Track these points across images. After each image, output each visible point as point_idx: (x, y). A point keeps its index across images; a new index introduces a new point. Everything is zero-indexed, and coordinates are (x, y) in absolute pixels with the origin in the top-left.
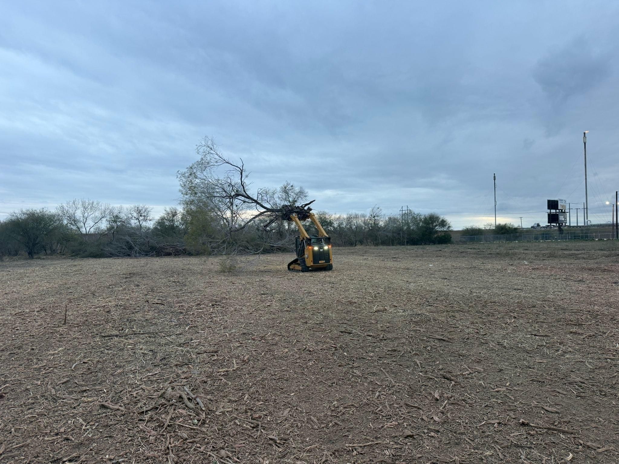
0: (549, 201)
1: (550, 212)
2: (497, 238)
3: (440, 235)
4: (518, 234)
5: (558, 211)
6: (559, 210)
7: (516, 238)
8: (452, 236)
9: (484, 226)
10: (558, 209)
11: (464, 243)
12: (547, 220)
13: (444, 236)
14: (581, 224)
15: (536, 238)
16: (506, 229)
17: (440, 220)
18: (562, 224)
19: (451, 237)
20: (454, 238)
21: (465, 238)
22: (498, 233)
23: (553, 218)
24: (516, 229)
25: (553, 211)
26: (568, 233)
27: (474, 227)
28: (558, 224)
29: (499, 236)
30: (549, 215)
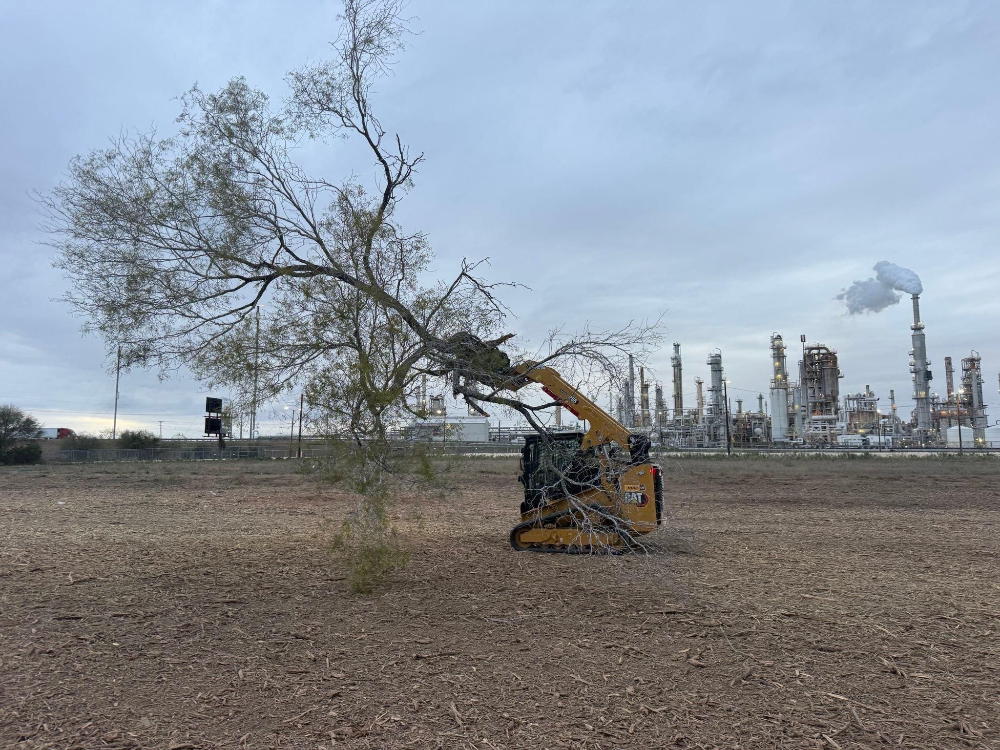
0: (208, 399)
1: (210, 416)
2: (124, 455)
3: (19, 447)
4: (159, 449)
5: (219, 415)
6: (222, 413)
7: (157, 455)
8: (42, 450)
9: (100, 434)
10: (220, 412)
11: (67, 462)
12: (203, 427)
13: (28, 449)
14: (246, 436)
15: (186, 456)
16: (141, 440)
17: (24, 419)
18: (225, 434)
19: (41, 452)
20: (47, 452)
21: (66, 453)
22: (127, 447)
23: (212, 426)
24: (156, 440)
25: (213, 415)
26: (231, 449)
27: (86, 434)
28: (218, 435)
29: (128, 451)
30: (207, 420)
